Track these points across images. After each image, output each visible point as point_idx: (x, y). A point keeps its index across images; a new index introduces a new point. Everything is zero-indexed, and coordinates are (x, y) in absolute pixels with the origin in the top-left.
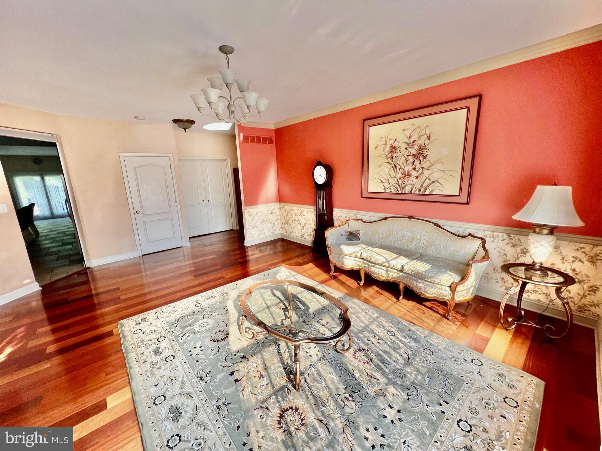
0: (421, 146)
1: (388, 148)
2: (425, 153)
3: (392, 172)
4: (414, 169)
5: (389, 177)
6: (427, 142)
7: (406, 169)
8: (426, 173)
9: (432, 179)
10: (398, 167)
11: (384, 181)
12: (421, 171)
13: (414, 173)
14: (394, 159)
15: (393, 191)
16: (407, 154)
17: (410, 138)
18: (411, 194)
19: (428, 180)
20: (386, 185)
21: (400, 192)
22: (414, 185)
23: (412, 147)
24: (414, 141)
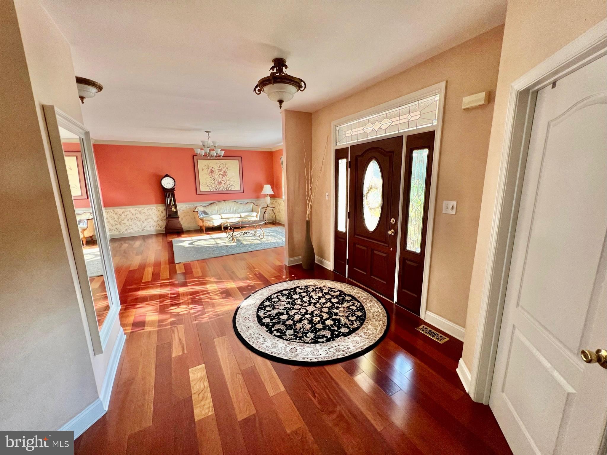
0: (224, 171)
1: (209, 171)
2: (227, 174)
3: (213, 182)
4: (223, 180)
5: (212, 184)
6: (227, 170)
7: (219, 180)
8: (228, 182)
9: (231, 184)
10: (216, 179)
11: (209, 186)
12: (226, 181)
13: (223, 182)
14: (213, 176)
15: (214, 190)
16: (219, 174)
17: (219, 167)
18: (222, 191)
19: (229, 185)
20: (210, 187)
21: (218, 190)
22: (223, 187)
23: (221, 171)
24: (221, 169)
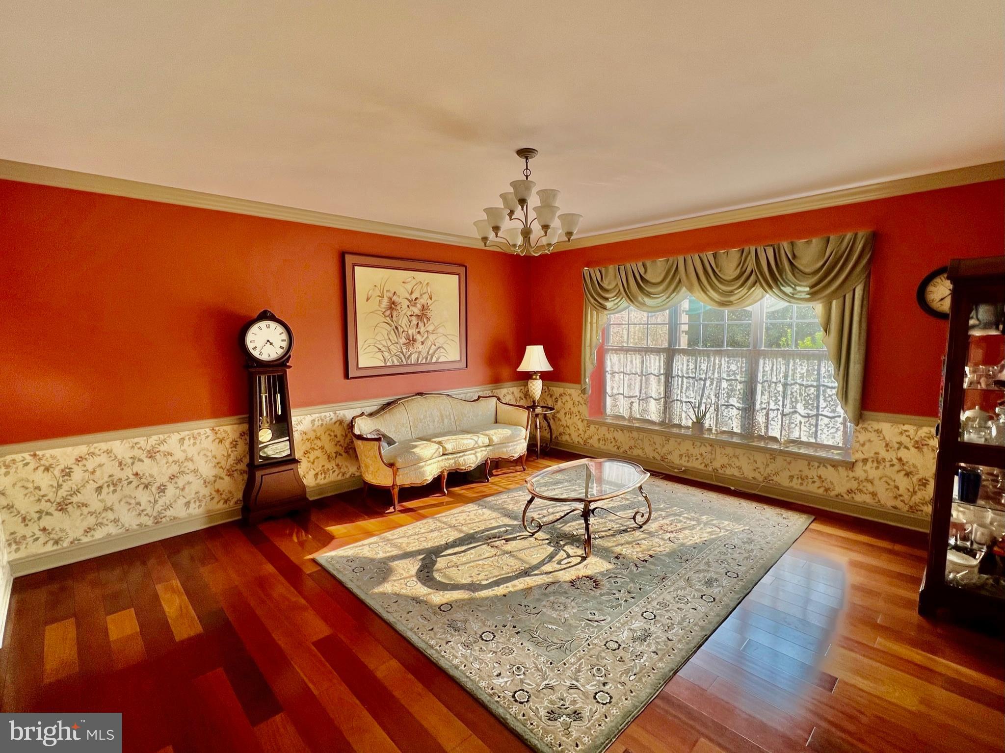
0: (423, 306)
1: (385, 302)
2: (429, 315)
3: (393, 337)
4: (419, 332)
5: (390, 343)
6: (430, 302)
7: (410, 332)
8: (432, 337)
9: (438, 345)
10: (401, 330)
11: (383, 349)
12: (426, 336)
13: (418, 337)
14: (394, 318)
15: (396, 363)
16: (409, 313)
17: (412, 293)
18: (417, 364)
19: (433, 346)
20: (386, 354)
21: (405, 363)
22: (420, 352)
23: (415, 305)
24: (416, 299)
